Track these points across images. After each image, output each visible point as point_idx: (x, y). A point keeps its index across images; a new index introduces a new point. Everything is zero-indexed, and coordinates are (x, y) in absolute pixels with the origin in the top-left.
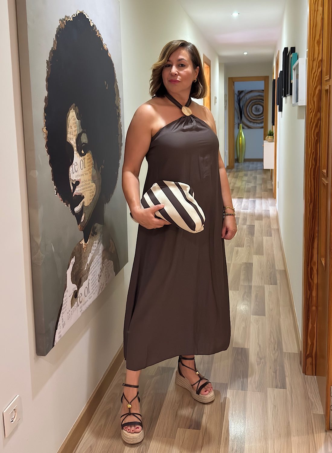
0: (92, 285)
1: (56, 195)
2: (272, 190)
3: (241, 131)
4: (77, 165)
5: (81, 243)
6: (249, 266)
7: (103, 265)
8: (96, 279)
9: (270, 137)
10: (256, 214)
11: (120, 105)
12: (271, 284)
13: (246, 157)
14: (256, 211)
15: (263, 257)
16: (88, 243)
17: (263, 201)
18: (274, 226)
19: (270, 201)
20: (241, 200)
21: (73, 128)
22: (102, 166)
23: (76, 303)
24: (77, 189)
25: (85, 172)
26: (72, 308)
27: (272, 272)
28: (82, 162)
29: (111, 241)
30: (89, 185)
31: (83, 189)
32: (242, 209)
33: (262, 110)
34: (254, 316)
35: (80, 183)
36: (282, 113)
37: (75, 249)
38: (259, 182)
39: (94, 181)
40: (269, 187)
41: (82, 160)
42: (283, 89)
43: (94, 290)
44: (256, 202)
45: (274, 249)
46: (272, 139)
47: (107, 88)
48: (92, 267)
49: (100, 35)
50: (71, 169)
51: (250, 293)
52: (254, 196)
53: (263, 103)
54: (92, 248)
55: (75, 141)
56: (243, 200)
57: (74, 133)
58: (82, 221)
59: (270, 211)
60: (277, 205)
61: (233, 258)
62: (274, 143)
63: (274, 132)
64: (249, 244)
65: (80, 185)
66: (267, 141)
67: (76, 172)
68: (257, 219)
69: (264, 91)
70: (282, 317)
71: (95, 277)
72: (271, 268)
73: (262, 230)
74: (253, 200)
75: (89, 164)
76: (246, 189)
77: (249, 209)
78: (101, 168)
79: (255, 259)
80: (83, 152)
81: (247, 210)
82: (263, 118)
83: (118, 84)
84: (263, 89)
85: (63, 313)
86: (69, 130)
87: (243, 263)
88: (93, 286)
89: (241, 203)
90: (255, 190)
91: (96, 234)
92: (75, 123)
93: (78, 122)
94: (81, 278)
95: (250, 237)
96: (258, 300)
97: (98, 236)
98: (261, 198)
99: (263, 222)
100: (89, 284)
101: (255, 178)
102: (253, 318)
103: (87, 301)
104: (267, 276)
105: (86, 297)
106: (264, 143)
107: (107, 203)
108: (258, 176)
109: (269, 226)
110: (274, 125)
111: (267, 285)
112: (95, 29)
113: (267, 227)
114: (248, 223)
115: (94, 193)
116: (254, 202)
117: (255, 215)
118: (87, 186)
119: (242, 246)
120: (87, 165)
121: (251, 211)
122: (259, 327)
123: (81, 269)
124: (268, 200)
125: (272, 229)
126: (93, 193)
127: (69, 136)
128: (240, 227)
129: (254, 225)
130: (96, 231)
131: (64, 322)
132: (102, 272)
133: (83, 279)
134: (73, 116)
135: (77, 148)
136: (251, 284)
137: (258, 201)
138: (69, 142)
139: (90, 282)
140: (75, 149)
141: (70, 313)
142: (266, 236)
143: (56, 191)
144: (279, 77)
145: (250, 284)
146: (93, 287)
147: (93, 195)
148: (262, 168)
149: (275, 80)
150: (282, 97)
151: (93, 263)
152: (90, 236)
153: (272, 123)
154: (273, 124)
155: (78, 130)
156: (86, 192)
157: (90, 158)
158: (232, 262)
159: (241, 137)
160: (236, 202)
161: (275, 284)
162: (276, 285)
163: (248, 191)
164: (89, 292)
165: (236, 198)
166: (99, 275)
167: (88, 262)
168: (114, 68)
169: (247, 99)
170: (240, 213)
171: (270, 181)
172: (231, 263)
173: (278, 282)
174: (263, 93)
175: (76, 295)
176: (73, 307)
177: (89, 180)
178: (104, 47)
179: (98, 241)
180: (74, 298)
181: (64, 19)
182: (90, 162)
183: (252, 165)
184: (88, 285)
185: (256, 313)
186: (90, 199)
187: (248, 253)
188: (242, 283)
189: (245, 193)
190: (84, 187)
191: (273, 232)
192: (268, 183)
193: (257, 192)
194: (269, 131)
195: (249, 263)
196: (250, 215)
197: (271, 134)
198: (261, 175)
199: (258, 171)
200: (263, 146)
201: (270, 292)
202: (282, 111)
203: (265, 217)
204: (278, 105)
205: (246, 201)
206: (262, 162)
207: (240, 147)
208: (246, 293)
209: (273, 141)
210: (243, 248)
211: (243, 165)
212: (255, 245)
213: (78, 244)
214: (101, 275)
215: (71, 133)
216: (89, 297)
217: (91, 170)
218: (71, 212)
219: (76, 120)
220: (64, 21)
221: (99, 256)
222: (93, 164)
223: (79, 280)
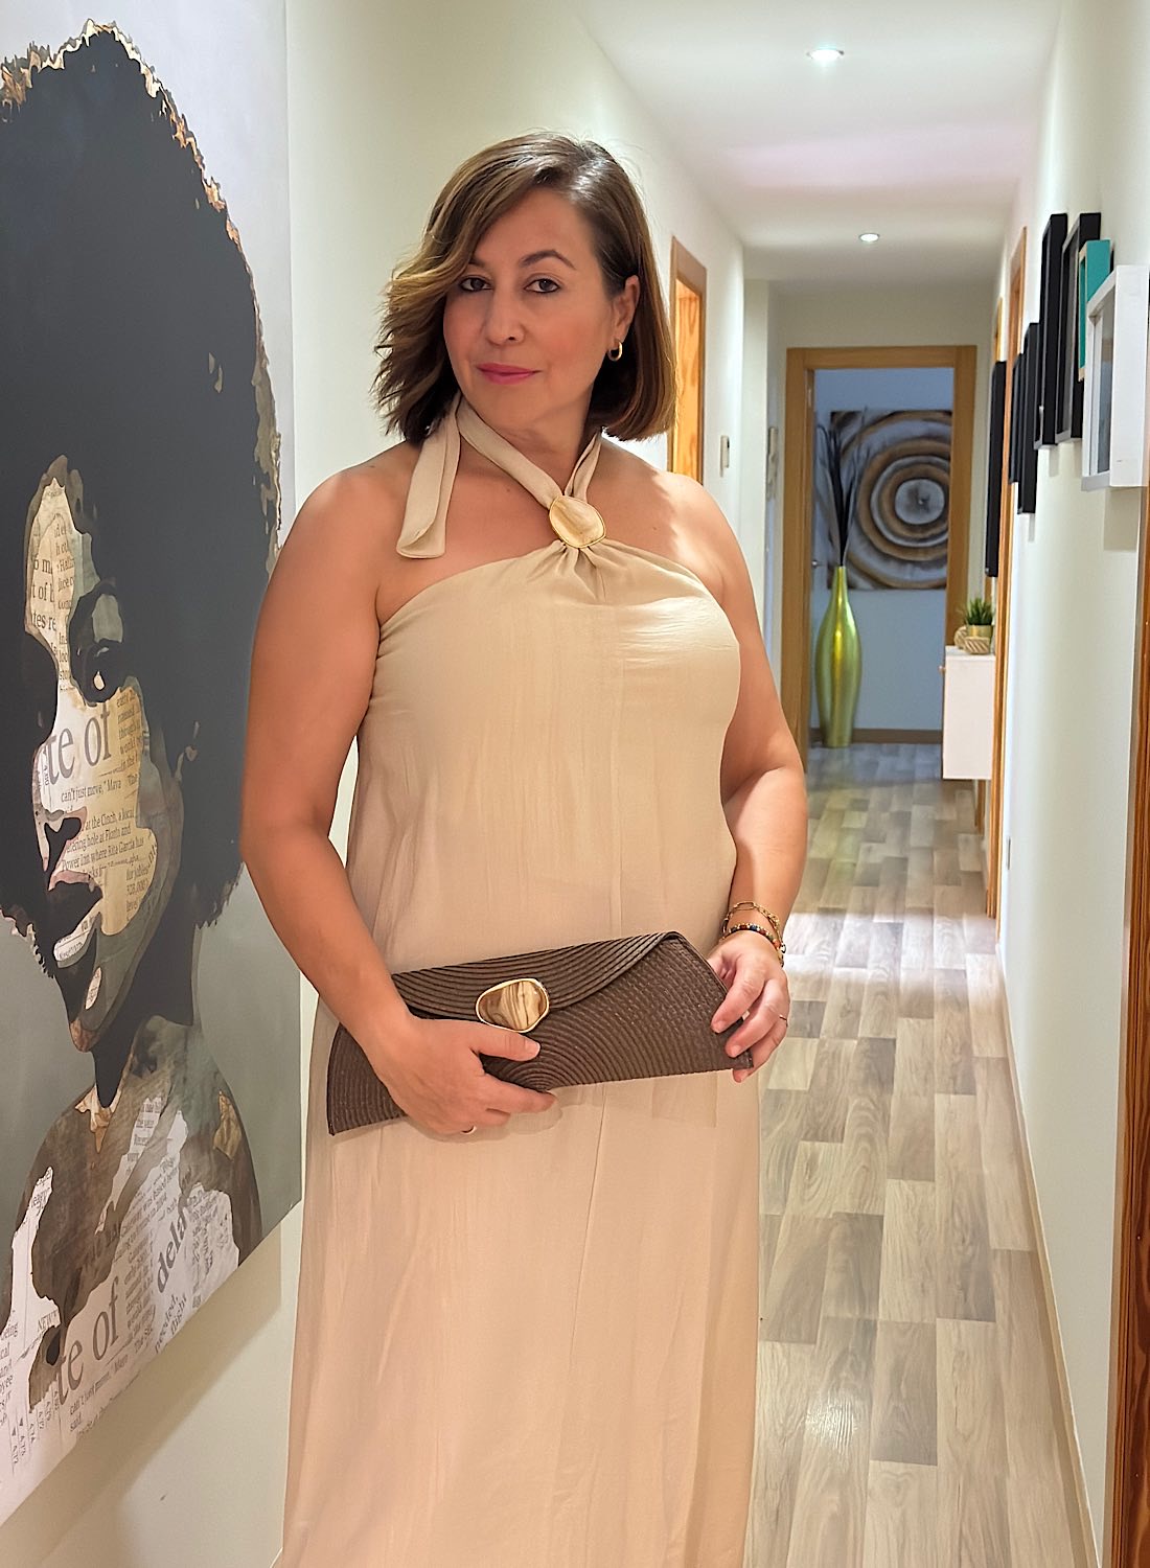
0: (130, 1306)
2: (979, 875)
3: (840, 600)
4: (71, 742)
5: (81, 1107)
6: (864, 1231)
7: (185, 1210)
8: (149, 1274)
9: (974, 628)
10: (901, 989)
11: (278, 470)
12: (967, 1318)
13: (863, 723)
14: (903, 976)
15: (934, 1189)
16: (113, 1106)
17: (939, 925)
18: (986, 1047)
19: (969, 929)
20: (832, 920)
21: (55, 570)
22: (188, 749)
23: (54, 1386)
24: (68, 856)
25: (109, 777)
26: (31, 1408)
27: (972, 1258)
28: (93, 731)
29: (222, 1101)
30: (126, 839)
31: (98, 855)
32: (840, 966)
33: (942, 505)
34: (886, 1465)
35: (84, 826)
36: (1032, 520)
37: (52, 1135)
38: (919, 837)
39: (147, 821)
40: (967, 863)
41: (94, 719)
42: (1042, 408)
43: (138, 1328)
44: (904, 932)
45: (983, 1152)
46: (987, 639)
47: (218, 387)
48: (134, 1220)
49: (192, 140)
50: (41, 760)
51: (868, 1352)
52: (897, 906)
53: (948, 471)
54: (135, 1129)
55: (62, 629)
56: (843, 919)
57: (58, 595)
58: (89, 1004)
59: (969, 973)
60: (1001, 947)
61: (790, 1194)
62: (992, 658)
63: (995, 607)
64: (866, 1129)
65: (81, 836)
66: (961, 648)
67: (67, 773)
68: (909, 1014)
69: (954, 415)
70: (1013, 1469)
71: (143, 1265)
72: (968, 1239)
73: (930, 1065)
74: (890, 920)
75: (128, 737)
76: (859, 870)
77: (870, 964)
78: (182, 756)
79: (896, 1200)
80: (99, 682)
81: (864, 970)
82: (947, 541)
83: (268, 368)
84: (948, 404)
86: (37, 578)
87: (837, 1214)
88: (132, 1312)
89: (836, 932)
90: (902, 879)
91: (155, 1069)
92: (67, 546)
93: (79, 544)
94: (81, 1269)
95: (875, 1098)
96: (903, 1388)
97: (164, 1077)
98: (929, 912)
99: (938, 1024)
100: (114, 1298)
101: (903, 820)
102: (879, 1473)
103: (106, 1377)
104: (950, 1280)
105: (99, 1358)
106: (947, 658)
107: (206, 923)
108: (917, 812)
109: (966, 1047)
110: (996, 576)
111: (950, 1322)
112: (168, 110)
113: (953, 1051)
114: (865, 1030)
115: (150, 877)
116: (896, 930)
117: (898, 993)
118: (115, 842)
119: (837, 1135)
120: (116, 744)
121: (881, 972)
122: (904, 1514)
123: (80, 1229)
124: (960, 925)
125: (978, 1058)
126: (142, 878)
127: (35, 605)
128: (827, 1045)
129: (894, 1041)
130: (152, 1050)
132: (178, 1245)
133: (86, 1274)
134: (58, 515)
135: (71, 666)
136: (872, 1316)
137: (912, 928)
138: (34, 632)
139: (122, 1290)
140: (64, 666)
141: (23, 1431)
142: (947, 1092)
144: (1021, 350)
145: (867, 1316)
146: (134, 1317)
147: (141, 886)
148: (938, 775)
149: (1004, 363)
150: (1035, 448)
152: (125, 1074)
153: (986, 567)
154: (992, 568)
155: (80, 579)
156: (110, 869)
157: (131, 713)
158: (789, 1211)
159: (839, 626)
160: (810, 929)
161: (987, 1315)
162: (990, 1324)
163: (870, 880)
164: (115, 1338)
165: (811, 912)
166: (161, 1259)
167: (114, 1198)
168: (251, 293)
169: (872, 452)
170: (828, 982)
171: (971, 837)
172: (784, 1213)
173: (999, 1305)
174: (950, 425)
175: (52, 1348)
176: (40, 1407)
178: (207, 196)
179: (163, 1097)
180: (45, 1362)
181: (25, 63)
182: (130, 731)
183: (888, 762)
184: (112, 1304)
185: (891, 1453)
186: (129, 904)
187: (864, 1167)
188: (829, 1309)
189: (855, 888)
190: (99, 847)
191: (980, 1073)
192: (961, 846)
193: (910, 885)
194: (974, 603)
195: (867, 1215)
196: (877, 994)
197: (982, 617)
198: (930, 809)
199: (916, 787)
200: (944, 672)
201: (960, 1354)
202: (1034, 512)
203: (944, 1003)
204: (1015, 481)
205: (858, 925)
206: (938, 747)
207: (838, 675)
208: (850, 1358)
209: (989, 648)
210: (839, 1145)
211: (847, 760)
212: (896, 1135)
213: (67, 1111)
214: (171, 1258)
215: (48, 592)
216: (116, 1360)
217: (135, 771)
218: (40, 962)
219: (71, 532)
220: (22, 70)
221: (165, 1166)
222: (148, 740)
223: (68, 1280)
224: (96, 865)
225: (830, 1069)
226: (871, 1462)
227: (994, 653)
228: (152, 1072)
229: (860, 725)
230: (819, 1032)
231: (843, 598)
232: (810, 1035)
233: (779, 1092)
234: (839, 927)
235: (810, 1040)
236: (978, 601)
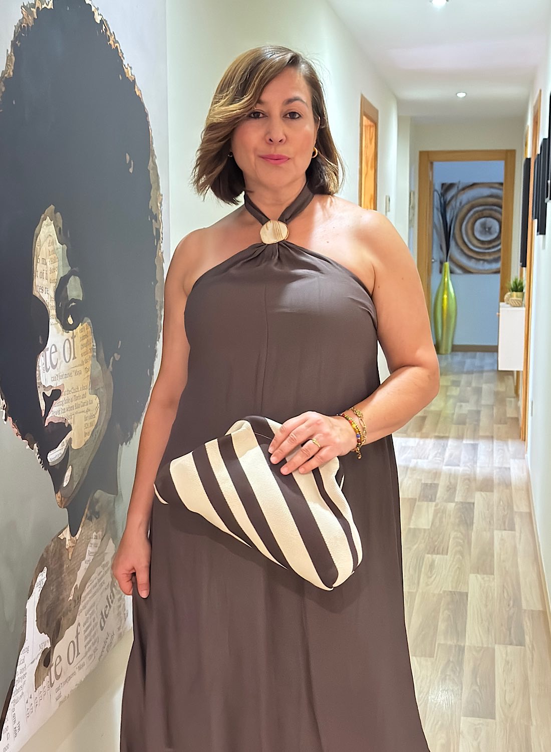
0: (86, 637)
1: (5, 422)
2: (517, 419)
3: (446, 279)
4: (56, 351)
5: (61, 536)
6: (458, 600)
7: (114, 589)
8: (96, 621)
9: (515, 293)
10: (477, 477)
11: (161, 212)
12: (511, 644)
13: (457, 342)
14: (478, 470)
15: (494, 579)
16: (77, 536)
17: (496, 444)
18: (521, 507)
19: (512, 446)
20: (442, 442)
21: (48, 264)
22: (116, 355)
23: (47, 678)
24: (54, 408)
25: (75, 369)
26: (36, 689)
27: (513, 614)
28: (67, 345)
30: (84, 400)
31: (71, 408)
32: (447, 465)
33: (498, 230)
34: (470, 719)
35: (63, 394)
36: (544, 239)
37: (47, 550)
38: (486, 400)
39: (95, 392)
40: (511, 413)
41: (68, 339)
42: (549, 182)
43: (90, 649)
44: (479, 448)
45: (519, 560)
46: (521, 299)
47: (131, 170)
48: (88, 594)
49: (117, 45)
50: (41, 360)
51: (460, 663)
52: (475, 435)
53: (501, 214)
54: (89, 547)
55: (52, 294)
56: (448, 441)
57: (50, 276)
58: (65, 484)
59: (511, 469)
60: (528, 455)
61: (421, 580)
62: (524, 309)
63: (525, 283)
64: (459, 548)
65: (61, 399)
66: (508, 304)
67: (54, 367)
68: (481, 490)
69: (504, 185)
70: (534, 723)
71: (93, 617)
72: (511, 605)
73: (492, 516)
74: (472, 442)
75: (85, 348)
76: (455, 417)
77: (461, 465)
78: (112, 358)
79: (474, 584)
80: (70, 320)
81: (458, 468)
82: (500, 249)
83: (157, 161)
84: (502, 180)
85: (16, 702)
86: (39, 268)
87: (444, 592)
88: (87, 640)
89: (444, 448)
90: (478, 421)
91: (99, 517)
92: (54, 252)
93: (60, 250)
94: (61, 619)
95: (464, 532)
96: (478, 680)
97: (103, 521)
98: (492, 437)
99: (495, 496)
100: (78, 634)
101: (478, 391)
102: (465, 723)
103: (74, 674)
104: (502, 625)
105: (70, 664)
106: (501, 309)
107: (124, 443)
108: (485, 387)
109: (510, 505)
110: (525, 266)
111: (502, 647)
112: (106, 30)
113: (504, 509)
114: (458, 498)
115: (96, 420)
116: (475, 447)
117: (475, 479)
118: (79, 402)
119: (445, 552)
120: (79, 352)
121: (467, 468)
122: (479, 744)
123: (61, 597)
124: (507, 445)
125: (516, 512)
127: (38, 281)
128: (439, 506)
129: (474, 504)
130: (97, 508)
131: (17, 723)
132: (110, 607)
133: (64, 622)
134: (50, 235)
135: (56, 312)
136: (462, 645)
137: (483, 445)
138: (38, 296)
139: (82, 629)
140: (53, 312)
141: (31, 701)
142: (500, 530)
143: (4, 411)
144: (538, 152)
145: (458, 643)
146: (88, 643)
147: (91, 424)
148: (496, 368)
149: (530, 159)
150: (546, 201)
151: (88, 584)
152: (83, 519)
153: (521, 262)
154: (524, 265)
155: (61, 268)
156: (76, 415)
157: (86, 336)
158: (420, 591)
159: (446, 292)
160: (431, 446)
161: (521, 643)
162: (523, 647)
163: (462, 422)
164: (78, 654)
165: (431, 438)
166: (101, 614)
167: (78, 582)
168: (148, 122)
169: (463, 204)
170: (440, 474)
171: (513, 399)
172: (417, 591)
173: (527, 639)
174: (500, 189)
175: (46, 659)
176: (40, 689)
177: (84, 388)
178: (125, 73)
179: (103, 531)
180: (42, 667)
181: (34, 6)
182: (86, 345)
183: (470, 361)
184: (77, 637)
185: (473, 713)
186: (86, 434)
187: (458, 568)
188: (441, 640)
189: (454, 426)
190: (70, 405)
191: (517, 520)
192: (508, 404)
193: (481, 424)
194: (514, 280)
195: (460, 592)
196: (465, 479)
197: (518, 288)
198: (492, 385)
199: (485, 374)
200: (499, 315)
201: (507, 662)
202: (545, 234)
203: (499, 484)
204: (535, 218)
205: (455, 444)
206: (496, 354)
207: (445, 316)
208: (451, 665)
209: (522, 303)
210: (446, 556)
211: (450, 359)
212: (475, 551)
213: (54, 538)
214: (107, 613)
215: (45, 274)
216: (79, 665)
217: (88, 365)
218: (41, 463)
219: (56, 244)
220: (32, 9)
221: (104, 566)
222: (95, 350)
223: (54, 625)
224: (69, 413)
225: (441, 518)
226: (462, 718)
227: (525, 306)
228: (97, 518)
229: (457, 343)
230: (435, 498)
231: (448, 278)
232: (431, 500)
233: (415, 529)
234: (446, 445)
235: (430, 503)
236: (516, 280)
